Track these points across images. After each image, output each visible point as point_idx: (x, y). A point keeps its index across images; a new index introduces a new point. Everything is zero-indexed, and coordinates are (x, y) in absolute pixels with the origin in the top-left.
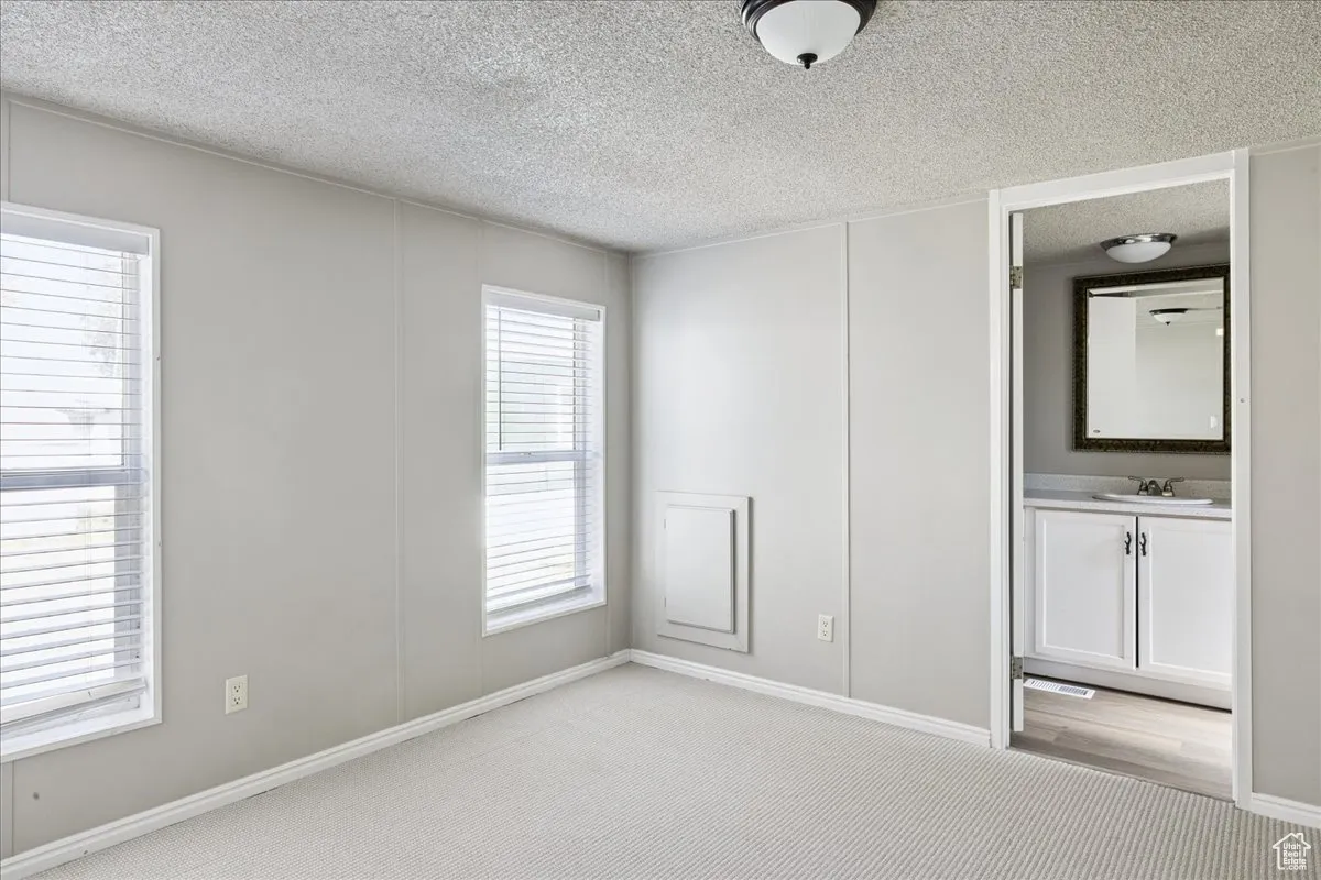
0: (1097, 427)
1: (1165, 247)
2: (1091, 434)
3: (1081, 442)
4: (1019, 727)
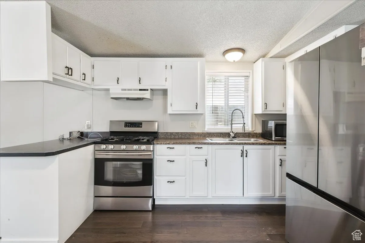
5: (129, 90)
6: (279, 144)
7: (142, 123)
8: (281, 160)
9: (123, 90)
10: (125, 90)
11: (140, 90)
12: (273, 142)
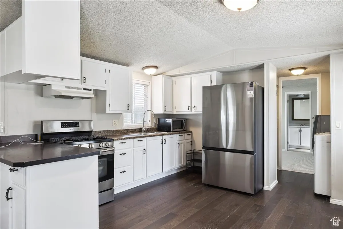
0: (295, 117)
1: (304, 96)
2: (295, 118)
3: (293, 119)
4: (288, 149)
5: (73, 88)
6: (177, 134)
7: (78, 122)
8: (178, 143)
9: (66, 87)
10: (69, 88)
11: (84, 89)
12: (172, 133)
